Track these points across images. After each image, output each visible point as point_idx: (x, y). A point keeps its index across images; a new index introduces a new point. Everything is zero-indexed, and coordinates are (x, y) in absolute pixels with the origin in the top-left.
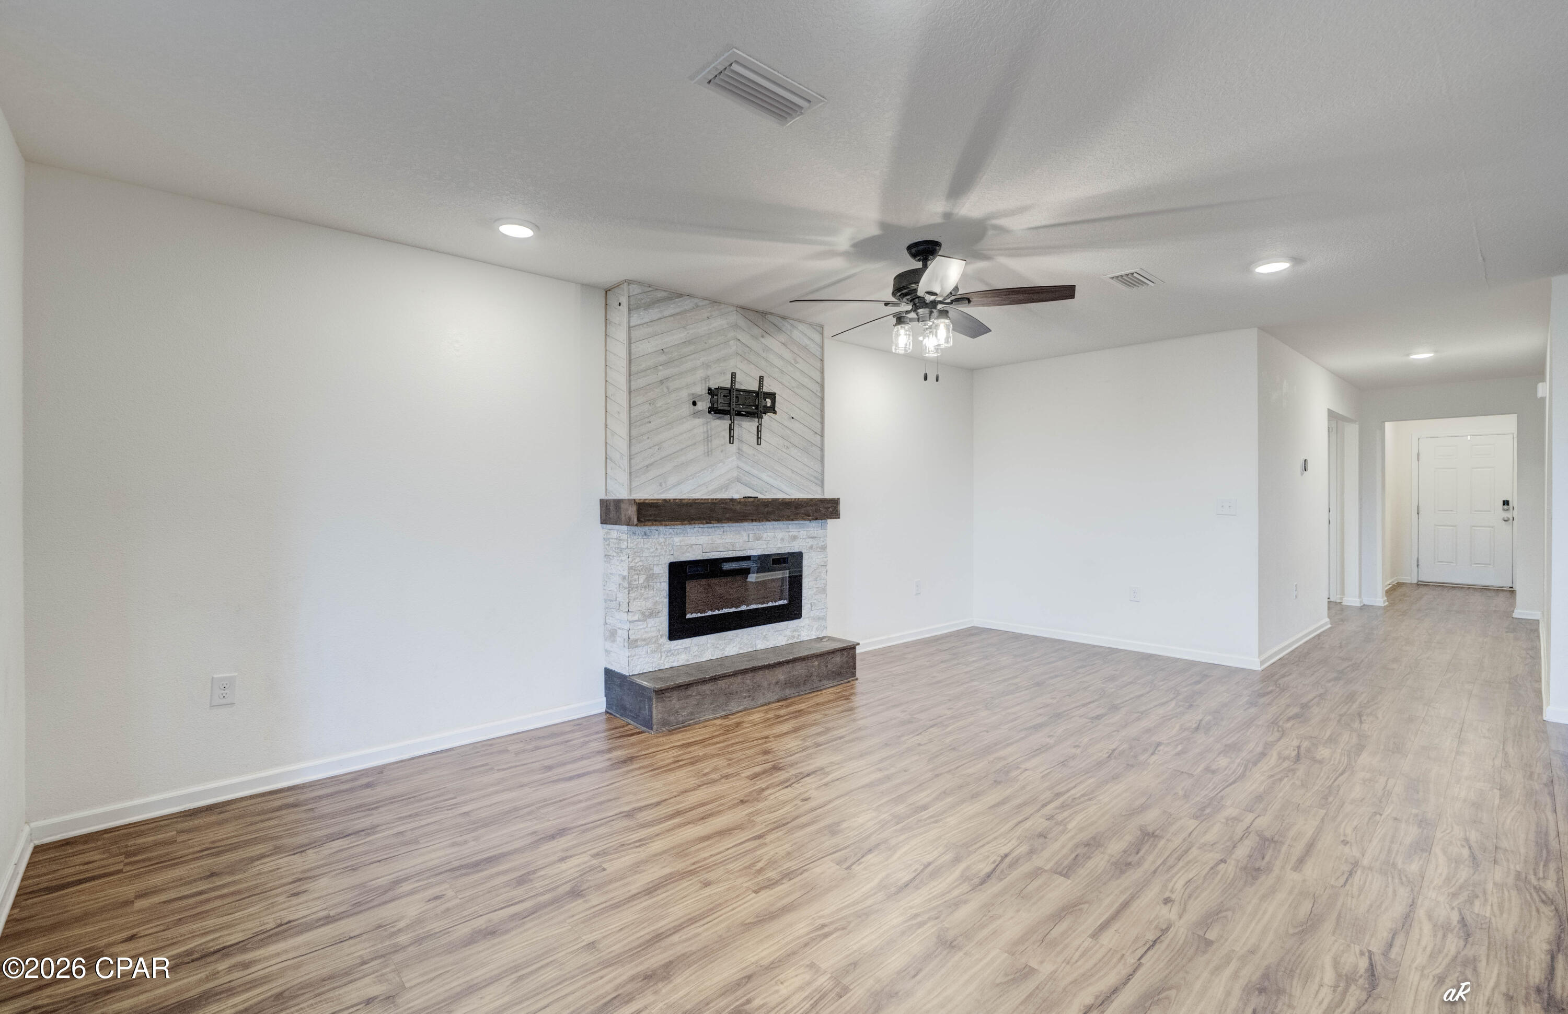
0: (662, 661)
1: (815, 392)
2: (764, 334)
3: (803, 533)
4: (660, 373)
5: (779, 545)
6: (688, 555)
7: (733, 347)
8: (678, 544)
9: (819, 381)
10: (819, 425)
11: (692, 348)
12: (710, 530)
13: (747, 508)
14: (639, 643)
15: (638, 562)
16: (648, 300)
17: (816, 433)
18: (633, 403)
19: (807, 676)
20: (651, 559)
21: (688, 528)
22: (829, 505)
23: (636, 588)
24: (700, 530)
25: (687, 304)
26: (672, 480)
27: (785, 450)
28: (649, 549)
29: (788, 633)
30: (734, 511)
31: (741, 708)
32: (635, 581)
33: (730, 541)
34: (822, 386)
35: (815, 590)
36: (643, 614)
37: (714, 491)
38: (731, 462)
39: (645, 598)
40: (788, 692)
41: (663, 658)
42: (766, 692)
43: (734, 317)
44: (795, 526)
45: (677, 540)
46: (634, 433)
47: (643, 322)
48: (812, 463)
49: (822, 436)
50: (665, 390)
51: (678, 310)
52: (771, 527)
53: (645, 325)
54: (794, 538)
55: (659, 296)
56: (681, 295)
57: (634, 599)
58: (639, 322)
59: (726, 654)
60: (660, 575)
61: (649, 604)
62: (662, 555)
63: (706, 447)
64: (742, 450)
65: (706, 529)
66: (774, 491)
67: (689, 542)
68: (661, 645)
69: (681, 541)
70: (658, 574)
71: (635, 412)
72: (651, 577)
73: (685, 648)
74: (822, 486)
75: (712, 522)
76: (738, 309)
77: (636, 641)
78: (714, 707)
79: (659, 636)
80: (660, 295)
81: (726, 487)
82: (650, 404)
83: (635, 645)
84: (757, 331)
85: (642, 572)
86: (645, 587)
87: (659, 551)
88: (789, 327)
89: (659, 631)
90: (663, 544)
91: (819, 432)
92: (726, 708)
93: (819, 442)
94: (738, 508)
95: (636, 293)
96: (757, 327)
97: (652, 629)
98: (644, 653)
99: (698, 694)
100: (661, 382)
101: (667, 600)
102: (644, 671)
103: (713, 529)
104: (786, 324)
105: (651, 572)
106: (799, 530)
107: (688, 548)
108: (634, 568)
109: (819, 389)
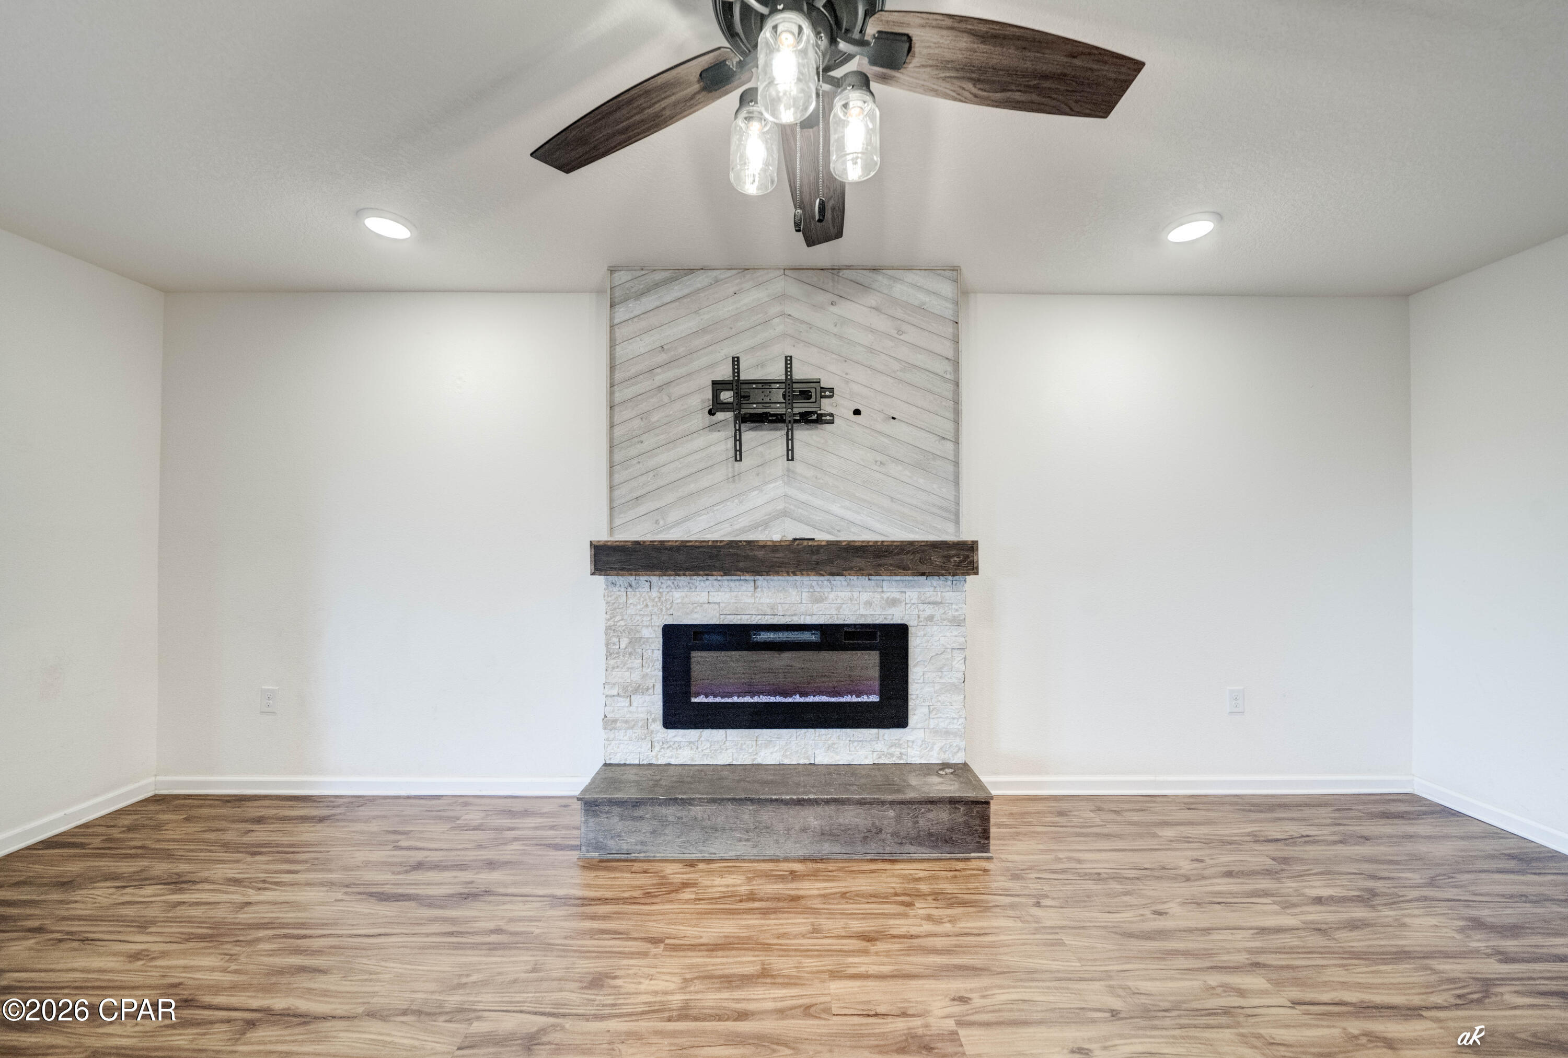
0: (653, 754)
1: (941, 373)
2: (835, 298)
3: (912, 595)
4: (657, 378)
5: (862, 611)
6: (695, 616)
7: (779, 326)
8: (679, 601)
9: (950, 355)
10: (950, 426)
11: (708, 338)
12: (732, 584)
13: (777, 555)
14: (618, 725)
15: (619, 621)
16: (642, 287)
17: (944, 438)
18: (617, 419)
19: (869, 831)
20: (638, 618)
21: (698, 581)
22: (953, 552)
23: (617, 653)
24: (716, 583)
25: (701, 280)
26: (673, 516)
27: (876, 468)
28: (636, 605)
29: (879, 746)
30: (755, 559)
31: (732, 854)
32: (614, 644)
33: (768, 601)
34: (956, 363)
35: (937, 687)
36: (625, 689)
37: (743, 530)
38: (776, 489)
39: (629, 669)
40: (827, 848)
41: (657, 749)
42: (782, 841)
43: (780, 285)
44: (894, 583)
45: (677, 595)
46: (618, 457)
47: (632, 315)
48: (935, 486)
49: (957, 442)
50: (666, 399)
51: (686, 291)
52: (845, 583)
53: (635, 320)
54: (893, 602)
55: (657, 278)
56: (692, 271)
57: (613, 668)
58: (627, 317)
59: (759, 761)
60: (651, 640)
61: (636, 676)
62: (656, 614)
63: (730, 470)
64: (793, 472)
65: (726, 583)
66: (854, 529)
67: (697, 599)
68: (652, 732)
69: (683, 598)
70: (647, 638)
71: (618, 431)
72: (636, 641)
73: (690, 742)
74: (957, 522)
75: (714, 573)
76: (787, 272)
77: (615, 721)
78: (682, 842)
79: (650, 720)
80: (658, 276)
81: (765, 524)
82: (642, 419)
83: (613, 726)
84: (822, 298)
85: (624, 634)
86: (630, 654)
87: (650, 608)
88: (885, 281)
89: (649, 712)
90: (657, 600)
91: (950, 436)
92: (705, 849)
93: (952, 452)
94: (760, 554)
95: (623, 281)
96: (821, 291)
97: (640, 709)
98: (626, 738)
99: (654, 818)
100: (660, 388)
101: (661, 674)
102: (628, 762)
103: (737, 583)
104: (880, 278)
105: (637, 635)
106: (904, 590)
107: (696, 607)
108: (613, 628)
109: (949, 368)
